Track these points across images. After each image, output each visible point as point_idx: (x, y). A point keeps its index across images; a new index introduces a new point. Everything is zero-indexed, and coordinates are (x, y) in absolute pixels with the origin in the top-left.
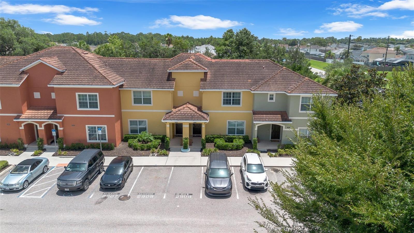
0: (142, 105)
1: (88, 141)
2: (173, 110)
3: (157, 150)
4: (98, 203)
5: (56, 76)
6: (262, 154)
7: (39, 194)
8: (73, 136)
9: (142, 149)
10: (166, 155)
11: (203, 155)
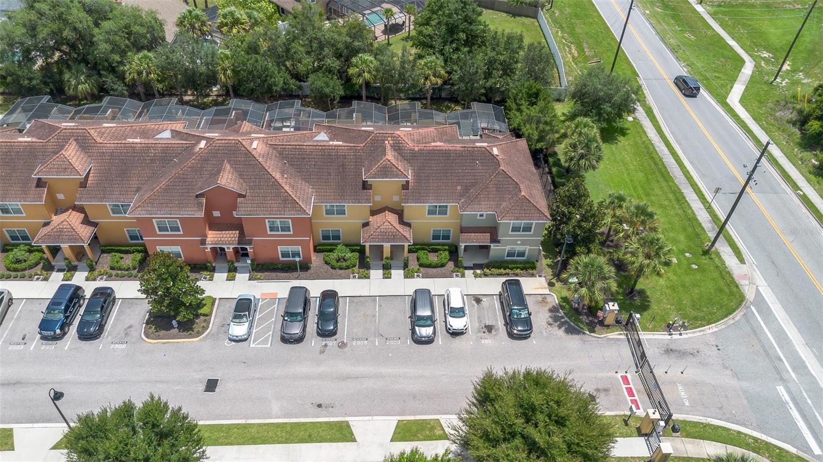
0: (336, 216)
1: (281, 259)
2: (371, 219)
3: (356, 269)
4: (322, 352)
5: (239, 200)
6: (467, 272)
7: (265, 341)
8: (265, 255)
9: (341, 268)
10: (367, 277)
11: (406, 277)
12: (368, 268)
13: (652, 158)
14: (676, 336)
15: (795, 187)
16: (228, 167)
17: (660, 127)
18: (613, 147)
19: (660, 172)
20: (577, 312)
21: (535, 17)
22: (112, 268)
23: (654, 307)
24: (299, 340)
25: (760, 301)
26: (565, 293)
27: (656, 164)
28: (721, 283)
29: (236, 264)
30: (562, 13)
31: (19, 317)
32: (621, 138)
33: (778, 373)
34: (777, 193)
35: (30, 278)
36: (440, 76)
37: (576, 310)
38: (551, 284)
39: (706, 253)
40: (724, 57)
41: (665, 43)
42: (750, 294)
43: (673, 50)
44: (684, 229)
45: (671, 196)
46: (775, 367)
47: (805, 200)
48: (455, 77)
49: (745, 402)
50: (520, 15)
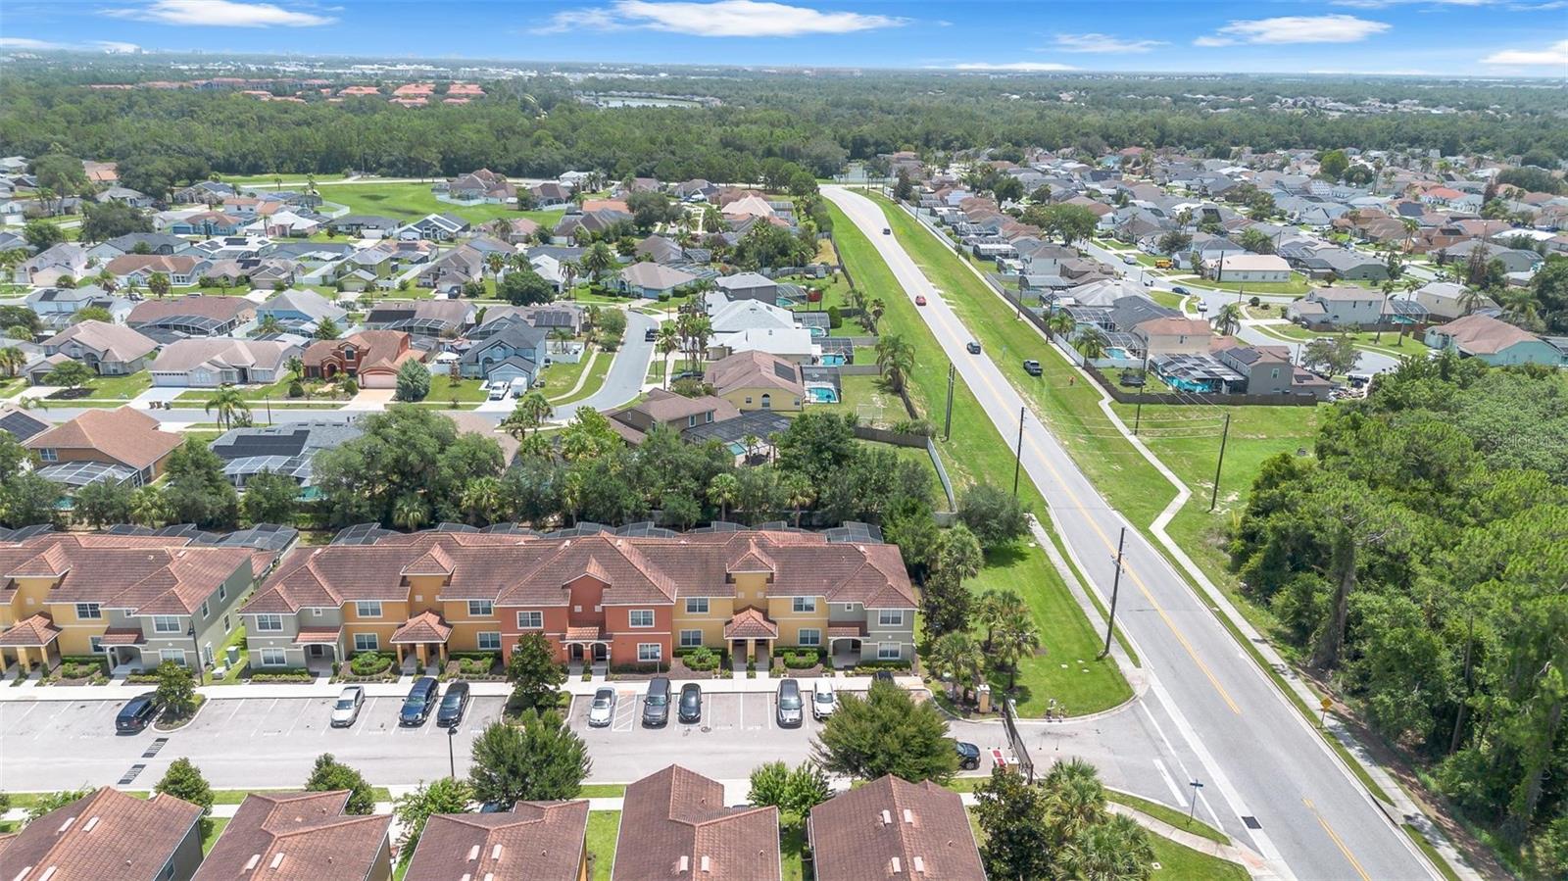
0: (698, 613)
1: (639, 660)
2: (734, 617)
3: (718, 670)
4: (684, 735)
5: (604, 590)
6: (837, 673)
7: (627, 727)
8: (623, 655)
9: (702, 670)
10: (730, 677)
11: (771, 676)
12: (731, 669)
13: (1053, 580)
14: (1055, 723)
15: (1210, 603)
16: (594, 561)
17: (1066, 552)
18: (1010, 570)
19: (1060, 591)
20: (952, 701)
21: (925, 446)
22: (463, 671)
23: (1035, 700)
24: (662, 724)
25: (1151, 698)
26: (941, 687)
27: (1056, 585)
28: (1112, 683)
29: (592, 668)
30: (961, 444)
31: (372, 711)
32: (1020, 563)
33: (1158, 750)
34: (1189, 610)
35: (379, 681)
36: (808, 496)
37: (951, 700)
38: (927, 682)
39: (1099, 659)
40: (1154, 487)
41: (1084, 474)
42: (1140, 691)
43: (1093, 481)
44: (1080, 640)
45: (1069, 612)
46: (1155, 746)
47: (1222, 616)
48: (825, 496)
49: (1118, 770)
50: (907, 446)
